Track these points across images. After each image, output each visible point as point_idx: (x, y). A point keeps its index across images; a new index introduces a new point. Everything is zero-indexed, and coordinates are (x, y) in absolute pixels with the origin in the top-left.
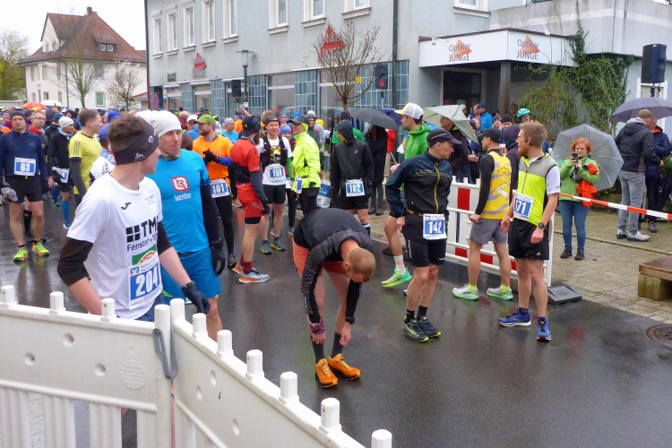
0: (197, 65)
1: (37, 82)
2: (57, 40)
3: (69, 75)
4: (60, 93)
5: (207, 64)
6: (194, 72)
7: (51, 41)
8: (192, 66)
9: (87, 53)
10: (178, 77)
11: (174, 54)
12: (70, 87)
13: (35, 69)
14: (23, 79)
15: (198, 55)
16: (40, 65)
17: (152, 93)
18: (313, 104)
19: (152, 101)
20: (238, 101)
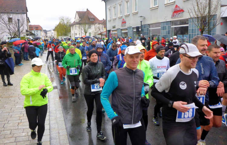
0: (123, 23)
1: (74, 30)
2: (79, 18)
3: (82, 28)
4: (80, 33)
5: (126, 22)
6: (122, 25)
7: (77, 19)
8: (121, 23)
9: (87, 22)
10: (116, 27)
11: (115, 20)
12: (82, 31)
13: (73, 27)
14: (70, 30)
15: (123, 19)
16: (75, 26)
17: (107, 32)
18: (169, 34)
19: (107, 35)
20: (138, 34)
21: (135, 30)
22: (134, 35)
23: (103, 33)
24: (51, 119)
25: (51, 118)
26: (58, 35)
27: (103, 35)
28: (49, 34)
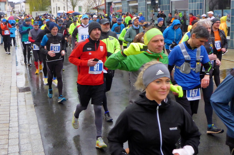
1: (55, 3)
12: (69, 4)
14: (50, 2)
17: (107, 6)
18: (201, 8)
19: (107, 9)
20: (154, 8)
21: (150, 3)
22: (148, 10)
23: (101, 7)
24: (21, 137)
25: (21, 135)
26: (32, 10)
27: (100, 9)
28: (18, 9)
